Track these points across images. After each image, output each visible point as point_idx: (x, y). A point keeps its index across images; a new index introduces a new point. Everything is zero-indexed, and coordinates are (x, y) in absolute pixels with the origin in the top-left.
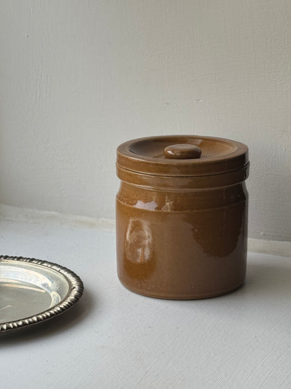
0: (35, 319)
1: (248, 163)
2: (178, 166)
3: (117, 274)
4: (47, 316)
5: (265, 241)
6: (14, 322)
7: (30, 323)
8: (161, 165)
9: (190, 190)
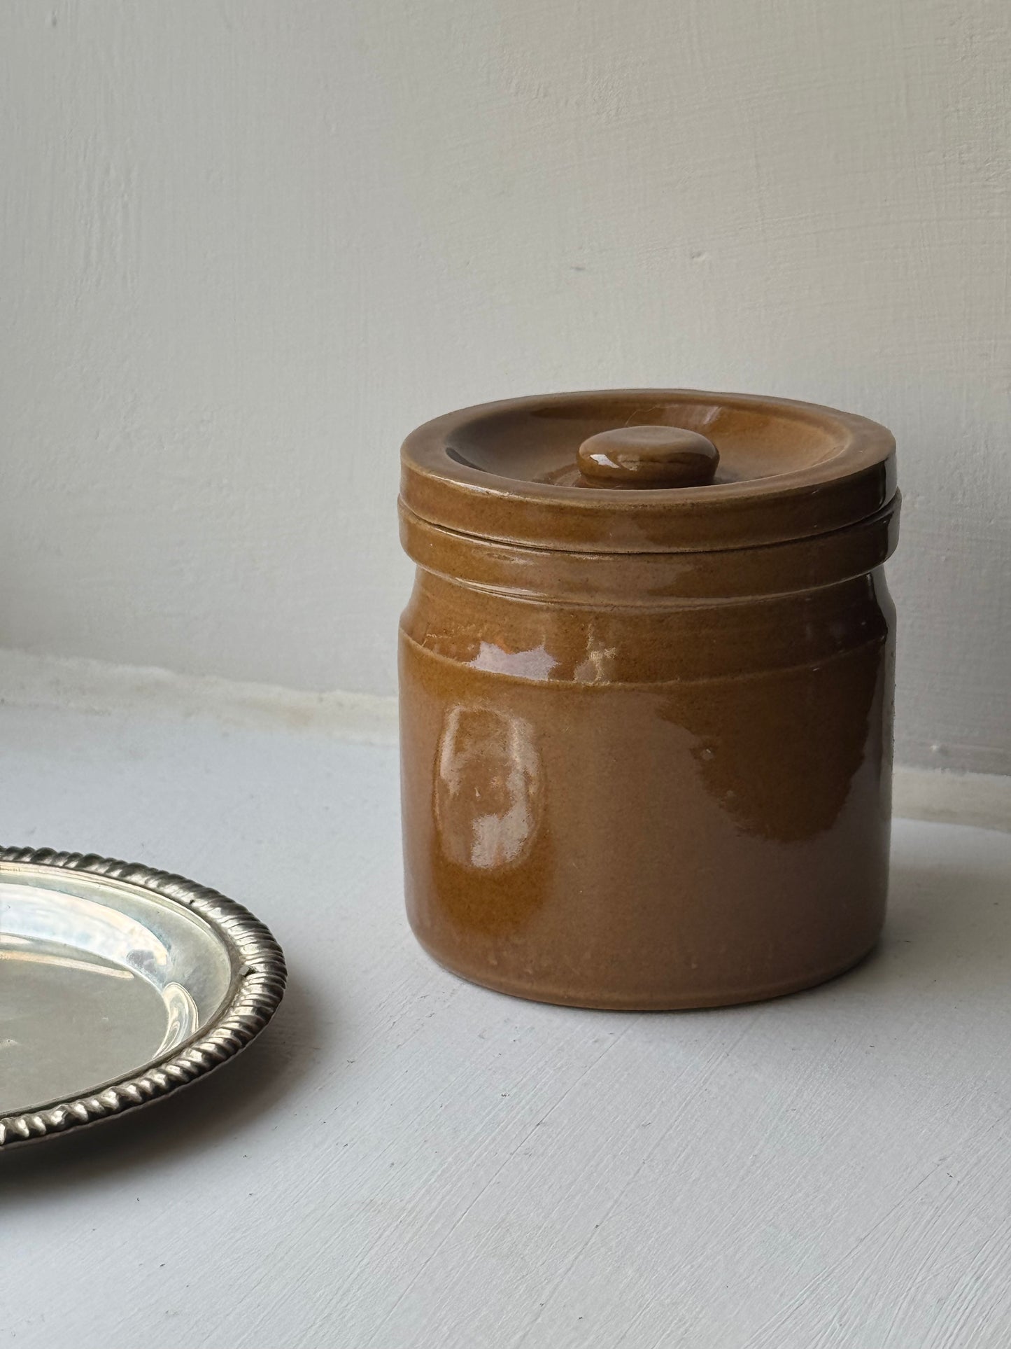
0: (111, 1098)
1: (896, 498)
2: (639, 516)
3: (403, 912)
4: (157, 1089)
5: (949, 775)
6: (33, 1111)
7: (93, 1115)
8: (574, 511)
9: (683, 602)
